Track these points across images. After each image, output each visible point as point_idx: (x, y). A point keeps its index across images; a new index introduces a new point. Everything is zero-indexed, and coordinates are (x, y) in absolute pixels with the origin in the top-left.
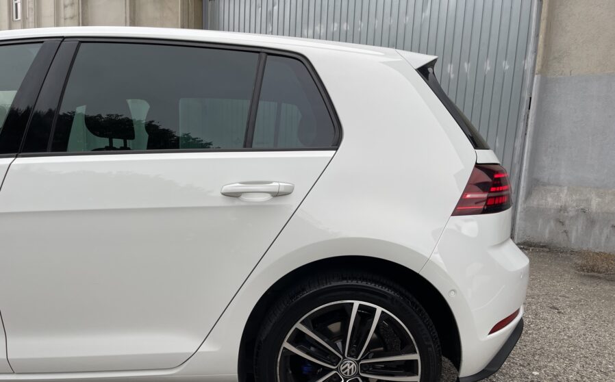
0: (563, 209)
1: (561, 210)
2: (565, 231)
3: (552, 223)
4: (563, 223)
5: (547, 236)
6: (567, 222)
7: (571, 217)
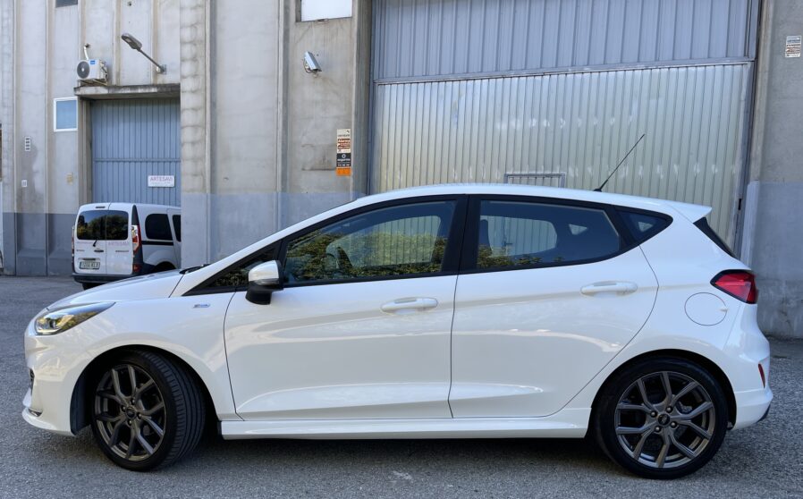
0: (785, 301)
1: (783, 302)
2: (788, 321)
3: (776, 314)
4: (786, 314)
5: (771, 325)
6: (789, 313)
7: (793, 308)
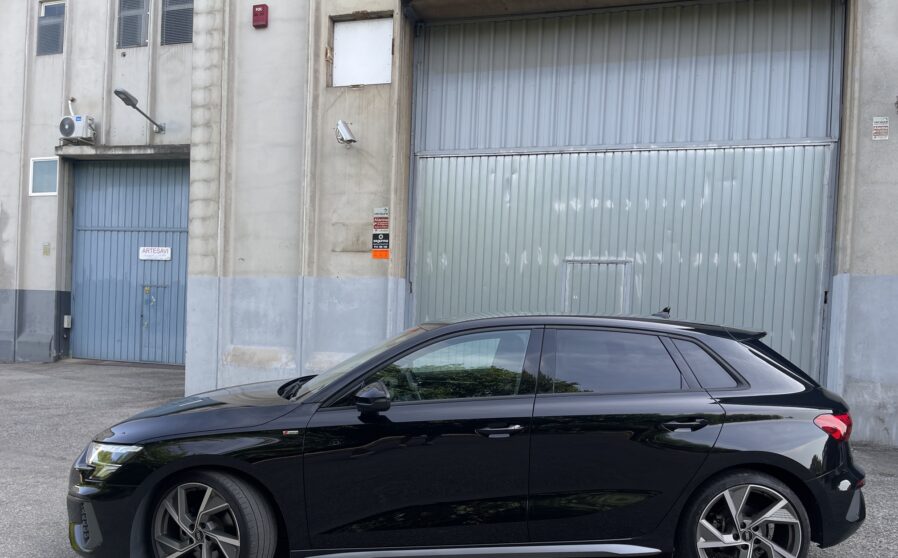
0: (882, 406)
1: (880, 407)
2: (886, 429)
3: (872, 420)
4: (882, 421)
5: (868, 433)
6: (887, 419)
7: (891, 414)
